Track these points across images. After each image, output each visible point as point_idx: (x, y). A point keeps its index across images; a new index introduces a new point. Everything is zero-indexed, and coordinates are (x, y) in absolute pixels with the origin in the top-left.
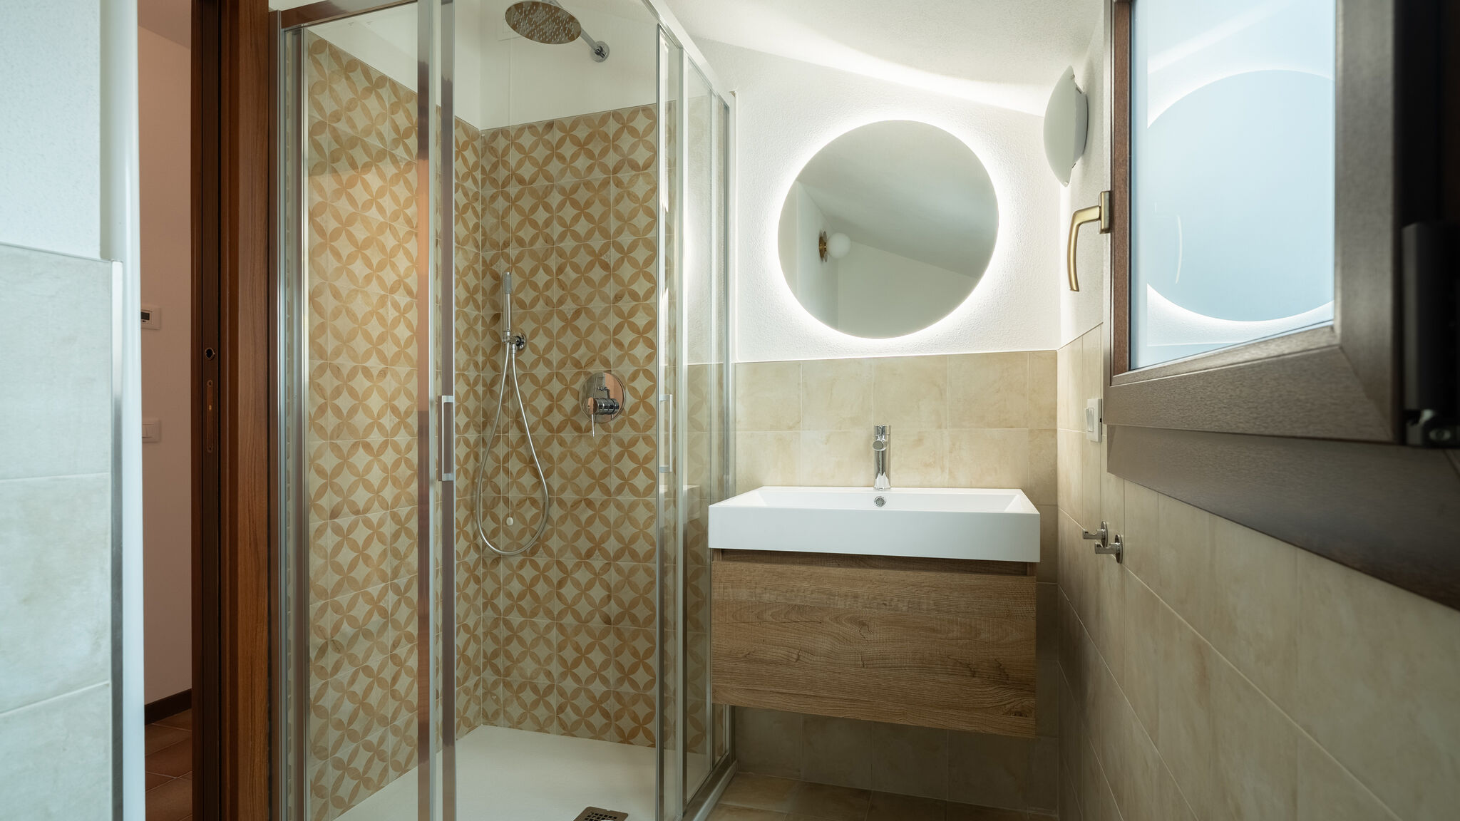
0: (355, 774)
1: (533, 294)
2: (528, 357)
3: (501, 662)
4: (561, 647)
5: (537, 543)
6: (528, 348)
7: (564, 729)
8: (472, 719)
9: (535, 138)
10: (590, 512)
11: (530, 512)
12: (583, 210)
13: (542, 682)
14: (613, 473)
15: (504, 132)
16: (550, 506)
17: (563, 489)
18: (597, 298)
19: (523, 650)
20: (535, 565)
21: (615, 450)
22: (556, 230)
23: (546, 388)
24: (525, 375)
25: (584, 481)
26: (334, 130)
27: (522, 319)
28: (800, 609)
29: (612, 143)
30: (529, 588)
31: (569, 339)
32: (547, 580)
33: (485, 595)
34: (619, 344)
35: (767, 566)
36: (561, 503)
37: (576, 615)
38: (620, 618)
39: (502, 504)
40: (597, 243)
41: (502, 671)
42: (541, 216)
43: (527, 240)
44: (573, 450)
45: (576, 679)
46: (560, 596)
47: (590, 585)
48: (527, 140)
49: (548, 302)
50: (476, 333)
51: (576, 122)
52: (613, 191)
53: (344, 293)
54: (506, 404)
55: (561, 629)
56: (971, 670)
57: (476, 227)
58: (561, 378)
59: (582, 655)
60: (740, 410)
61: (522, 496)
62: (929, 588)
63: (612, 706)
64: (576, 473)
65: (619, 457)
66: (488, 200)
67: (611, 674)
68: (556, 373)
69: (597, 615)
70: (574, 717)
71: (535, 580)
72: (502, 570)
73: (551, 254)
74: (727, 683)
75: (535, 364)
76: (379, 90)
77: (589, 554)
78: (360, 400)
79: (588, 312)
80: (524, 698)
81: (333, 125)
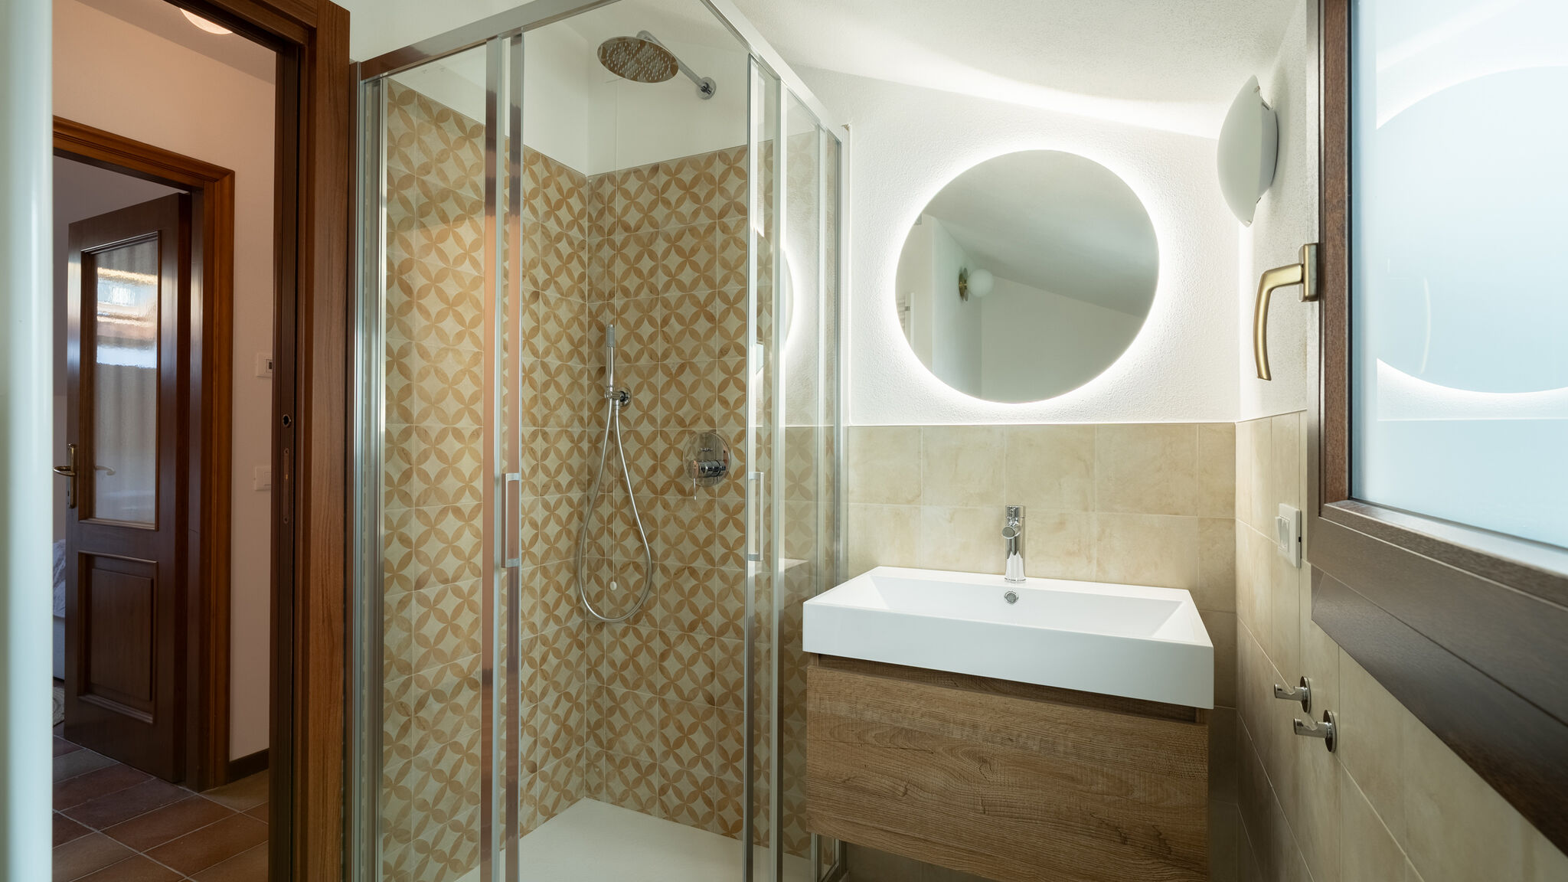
0: (441, 857)
1: (638, 347)
2: (633, 413)
3: (604, 733)
4: (664, 725)
5: (640, 610)
6: (632, 404)
7: (666, 812)
8: (574, 793)
9: (641, 183)
10: (694, 582)
11: (633, 578)
12: (688, 257)
13: (645, 759)
14: (717, 541)
15: (610, 177)
16: (653, 573)
17: (666, 555)
18: (702, 352)
19: (626, 723)
20: (638, 635)
21: (719, 516)
22: (661, 279)
23: (651, 446)
24: (630, 433)
25: (688, 548)
26: (423, 184)
27: (626, 374)
28: (908, 733)
29: (717, 186)
30: (633, 657)
31: (673, 395)
32: (650, 651)
33: (589, 662)
34: (724, 402)
35: (870, 679)
36: (665, 570)
37: (679, 691)
38: (724, 699)
39: (605, 567)
40: (702, 292)
41: (605, 743)
42: (646, 264)
43: (632, 290)
44: (676, 513)
45: (679, 759)
46: (662, 670)
47: (693, 660)
48: (633, 185)
49: (653, 355)
50: (581, 387)
51: (682, 164)
52: (719, 237)
53: (433, 353)
54: (611, 462)
55: (664, 704)
56: (1121, 836)
57: (582, 277)
58: (665, 436)
59: (685, 734)
60: (852, 478)
61: (627, 559)
62: (1066, 726)
63: (715, 793)
64: (680, 539)
65: (724, 525)
66: (594, 248)
67: (715, 759)
68: (661, 431)
69: (700, 694)
70: (676, 801)
71: (638, 650)
72: (605, 636)
73: (656, 306)
74: (823, 810)
75: (639, 422)
76: (473, 140)
77: (693, 627)
78: (449, 464)
79: (693, 366)
80: (626, 774)
81: (422, 178)
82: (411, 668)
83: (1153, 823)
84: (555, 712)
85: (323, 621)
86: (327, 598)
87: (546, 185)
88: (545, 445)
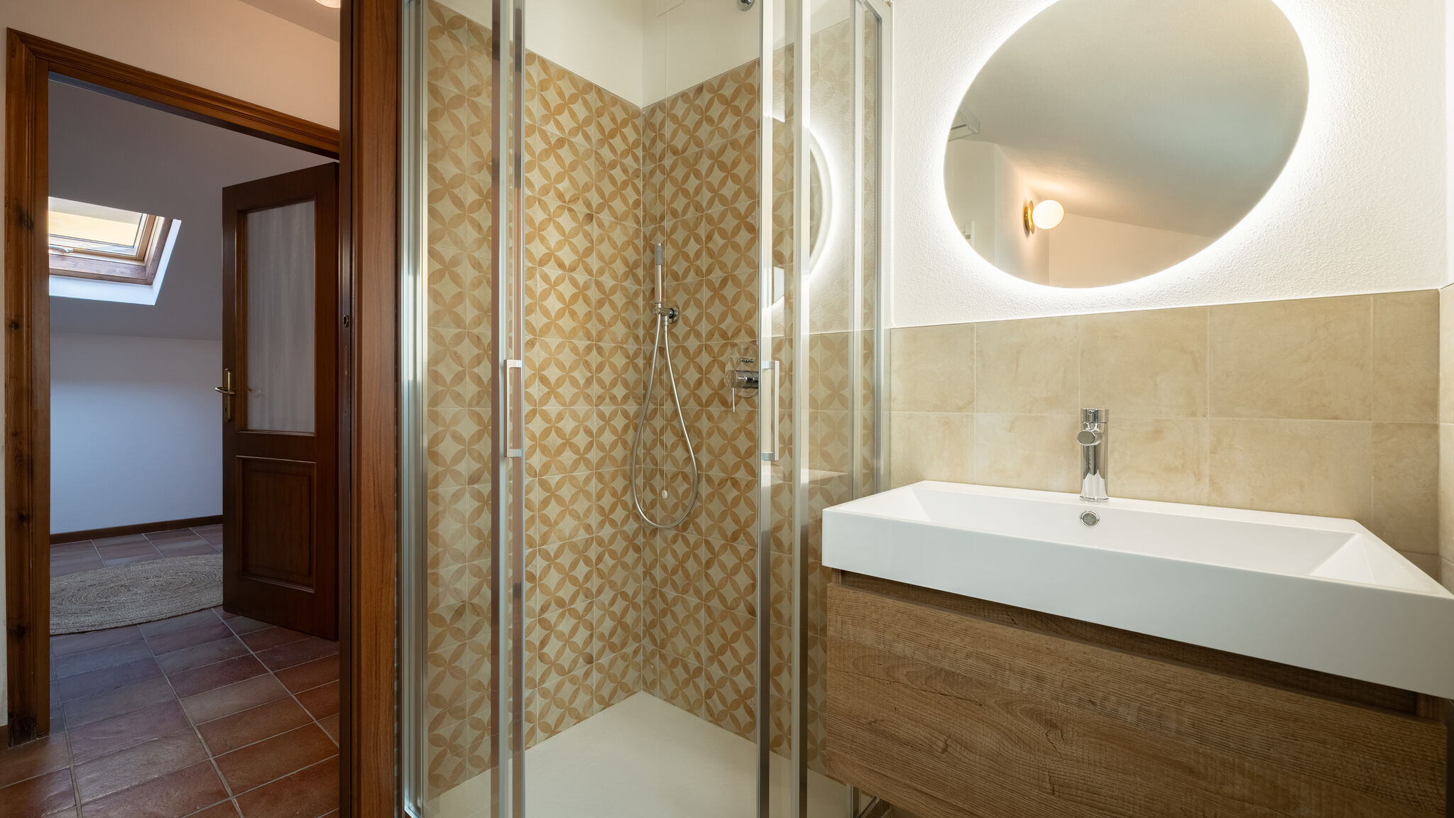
1: (685, 265)
2: (681, 329)
3: (657, 632)
4: (709, 631)
5: (688, 518)
6: (680, 321)
7: (711, 716)
8: (630, 685)
9: (687, 106)
10: (736, 493)
11: (682, 487)
12: (729, 171)
13: (692, 662)
15: (660, 106)
16: (699, 483)
17: (710, 466)
18: (743, 263)
19: (676, 625)
20: (686, 541)
22: (706, 196)
23: (697, 360)
24: (677, 348)
25: (730, 458)
27: (675, 291)
28: (950, 677)
30: (682, 562)
31: (716, 309)
32: (697, 558)
33: (645, 564)
36: (709, 480)
37: (723, 600)
39: (658, 476)
41: (658, 642)
42: (692, 183)
43: (680, 210)
44: (720, 425)
45: (723, 667)
46: (708, 577)
47: (735, 570)
48: (680, 109)
49: (698, 272)
50: (636, 307)
51: (723, 79)
54: (662, 377)
55: (709, 611)
57: (637, 203)
58: (709, 349)
59: (728, 643)
61: (675, 470)
64: (723, 451)
66: (648, 175)
68: (705, 344)
69: (742, 604)
70: (721, 707)
71: (686, 557)
72: (658, 542)
73: (700, 223)
75: (686, 337)
77: (735, 537)
79: (734, 279)
80: (676, 674)
82: (465, 558)
84: (611, 609)
85: (375, 507)
86: (378, 486)
87: (599, 114)
88: (600, 359)
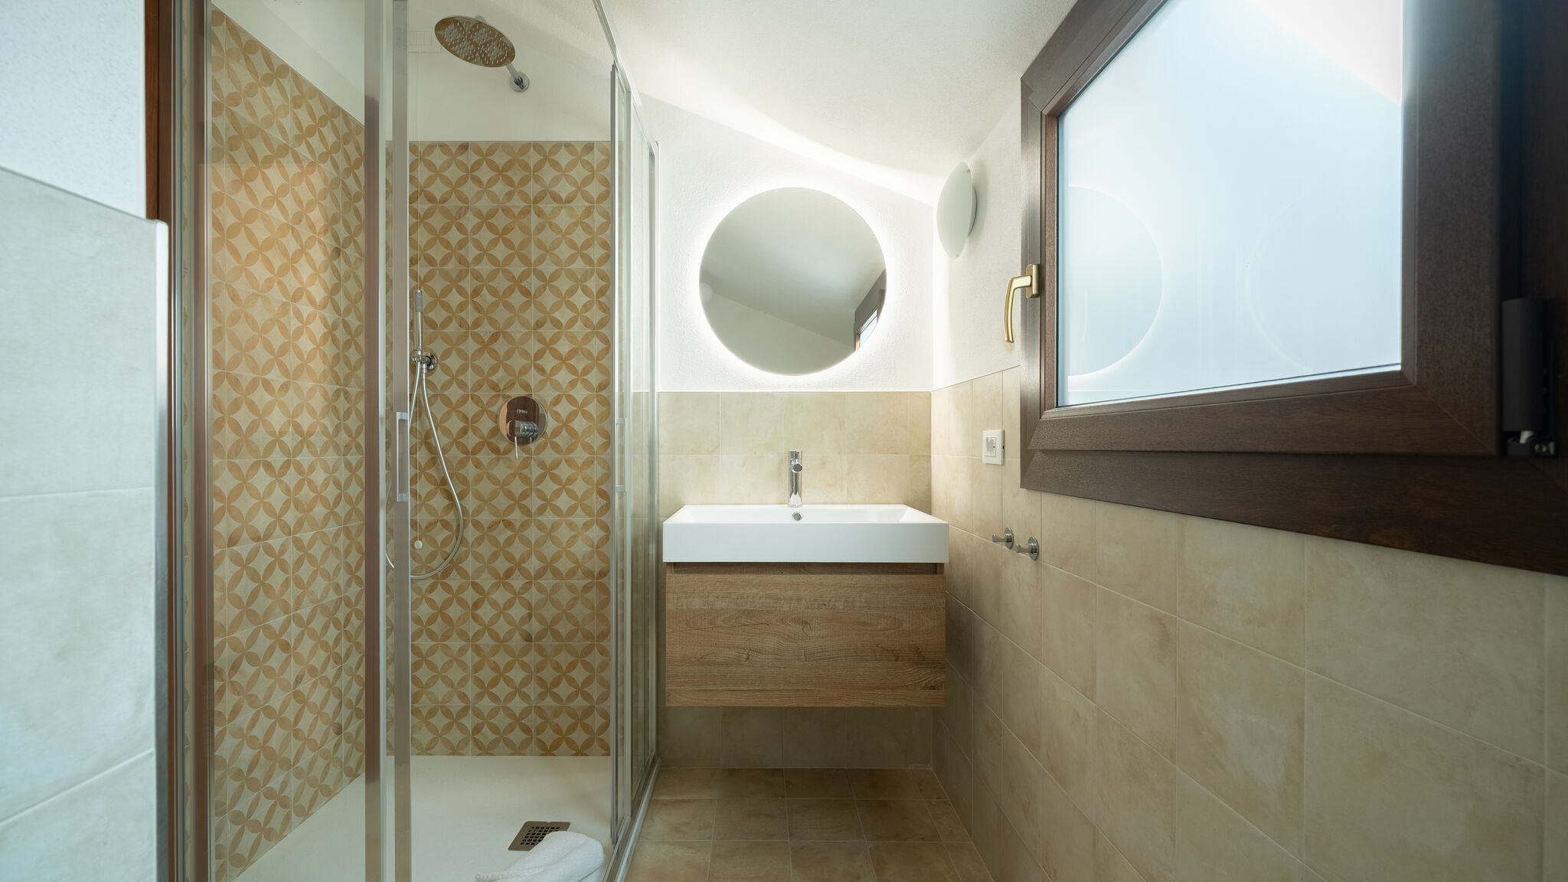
0: (256, 827)
1: (445, 314)
2: (439, 377)
5: (449, 565)
6: (439, 368)
7: (480, 749)
9: (447, 158)
10: (509, 533)
11: (441, 535)
12: (501, 235)
13: (456, 704)
14: (534, 494)
16: (464, 528)
17: (479, 510)
18: (517, 323)
19: (434, 674)
20: (447, 588)
21: (535, 471)
22: (471, 252)
23: (461, 409)
24: (435, 396)
25: (502, 502)
26: (232, 115)
27: (432, 339)
28: (749, 613)
29: (532, 173)
30: (441, 610)
31: (486, 362)
32: (462, 602)
34: (541, 370)
35: (722, 577)
36: (477, 525)
37: (494, 635)
38: (541, 635)
40: (517, 268)
42: (454, 236)
43: (438, 259)
44: (490, 471)
45: (494, 698)
46: (475, 618)
47: (509, 604)
48: (438, 158)
49: (462, 323)
51: (494, 147)
52: (534, 220)
53: (243, 296)
55: (478, 650)
56: (895, 656)
58: (477, 400)
59: (500, 674)
61: (433, 518)
62: (860, 588)
63: (533, 721)
65: (540, 479)
67: (532, 690)
68: (472, 395)
69: (517, 634)
70: (492, 736)
71: (447, 604)
73: (465, 277)
74: (681, 686)
75: (447, 385)
76: (280, 79)
77: (508, 574)
78: (260, 415)
79: (507, 336)
80: (435, 723)
81: (231, 108)
82: (225, 630)
83: (914, 643)
84: (358, 673)
87: (346, 142)
88: (347, 405)
